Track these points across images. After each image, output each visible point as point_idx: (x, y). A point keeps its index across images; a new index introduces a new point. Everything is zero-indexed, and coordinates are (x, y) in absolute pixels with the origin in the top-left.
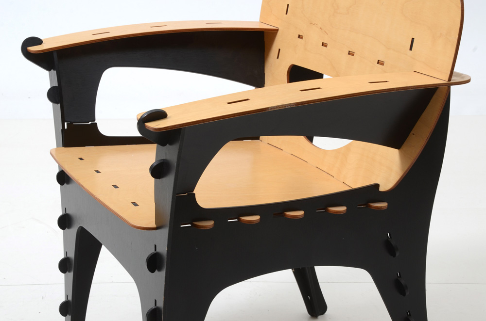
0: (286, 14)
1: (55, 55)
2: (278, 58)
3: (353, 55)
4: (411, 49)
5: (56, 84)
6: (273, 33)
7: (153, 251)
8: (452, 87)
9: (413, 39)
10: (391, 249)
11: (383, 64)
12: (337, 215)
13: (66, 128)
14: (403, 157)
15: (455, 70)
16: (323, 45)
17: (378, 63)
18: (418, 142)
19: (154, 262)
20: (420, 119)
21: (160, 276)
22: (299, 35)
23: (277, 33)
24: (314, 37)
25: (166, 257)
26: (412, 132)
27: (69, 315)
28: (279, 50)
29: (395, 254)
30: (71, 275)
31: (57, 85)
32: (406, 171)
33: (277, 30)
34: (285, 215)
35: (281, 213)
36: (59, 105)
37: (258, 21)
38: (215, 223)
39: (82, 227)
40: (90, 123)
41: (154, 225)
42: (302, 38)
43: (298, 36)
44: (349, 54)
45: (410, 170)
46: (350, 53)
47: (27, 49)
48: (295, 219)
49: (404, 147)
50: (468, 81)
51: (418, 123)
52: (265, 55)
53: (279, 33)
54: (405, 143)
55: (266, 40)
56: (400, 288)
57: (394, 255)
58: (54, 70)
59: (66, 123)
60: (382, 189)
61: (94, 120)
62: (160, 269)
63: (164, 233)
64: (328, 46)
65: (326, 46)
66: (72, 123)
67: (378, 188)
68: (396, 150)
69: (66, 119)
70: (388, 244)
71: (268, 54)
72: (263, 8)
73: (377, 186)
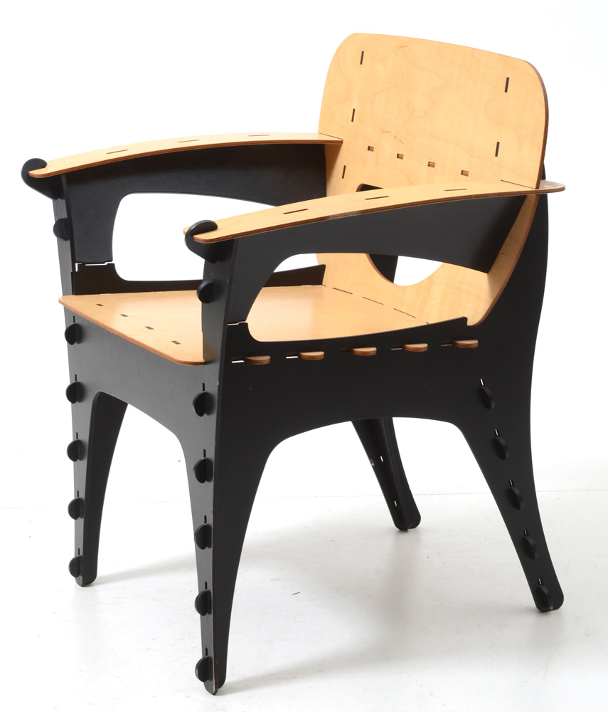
0: (352, 121)
1: (64, 180)
2: (343, 177)
3: (433, 166)
4: (496, 155)
5: (64, 215)
6: (336, 146)
7: (201, 391)
9: (498, 143)
10: (484, 399)
11: (467, 175)
12: (417, 353)
13: (77, 270)
14: (492, 281)
16: (398, 157)
17: (462, 174)
18: (508, 261)
19: (202, 404)
20: (509, 235)
21: (210, 421)
22: (369, 147)
23: (341, 145)
24: (387, 148)
25: (216, 397)
26: (501, 251)
27: (81, 517)
28: (345, 167)
29: (490, 405)
30: (83, 464)
31: (66, 217)
32: (496, 297)
33: (342, 142)
34: (354, 352)
35: (349, 351)
36: (69, 242)
37: (317, 132)
38: (271, 359)
39: (102, 393)
40: (106, 264)
41: (201, 359)
42: (372, 150)
43: (367, 148)
44: (429, 165)
45: (501, 296)
46: (431, 165)
47: (28, 174)
48: (365, 357)
49: (493, 270)
50: (563, 189)
51: (507, 239)
52: (327, 175)
53: (344, 146)
54: (494, 264)
55: (327, 156)
56: (499, 450)
57: (489, 407)
58: (61, 198)
59: (77, 264)
60: (470, 323)
61: (111, 260)
62: (209, 413)
63: (215, 369)
64: (404, 157)
65: (402, 158)
66: (84, 264)
67: (466, 323)
68: (486, 274)
69: (77, 259)
70: (481, 392)
71: (330, 174)
72: (323, 116)
73: (464, 320)
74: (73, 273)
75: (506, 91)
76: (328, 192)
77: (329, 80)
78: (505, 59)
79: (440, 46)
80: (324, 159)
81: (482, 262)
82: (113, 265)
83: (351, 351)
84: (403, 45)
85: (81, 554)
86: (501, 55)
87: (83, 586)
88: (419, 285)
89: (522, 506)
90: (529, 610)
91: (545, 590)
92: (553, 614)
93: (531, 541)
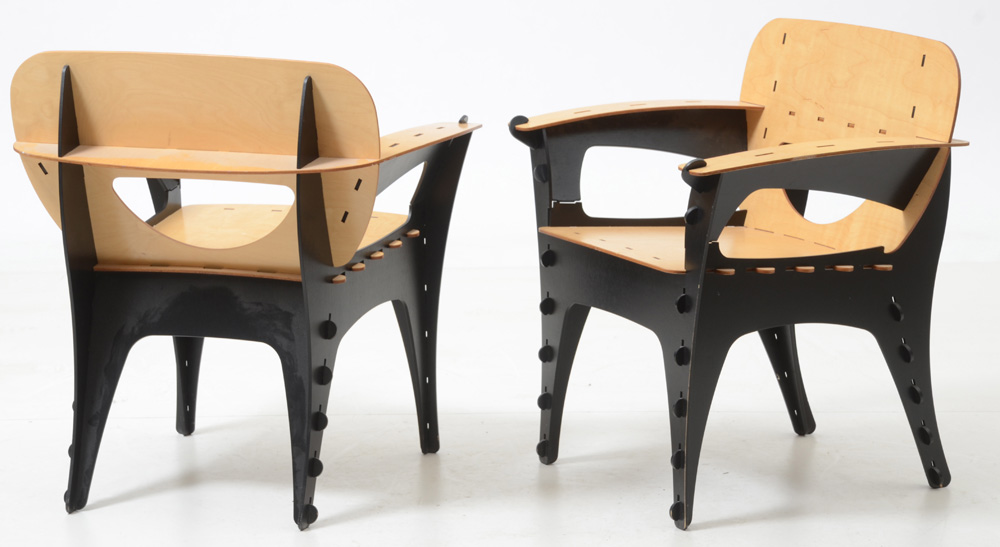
0: (774, 90)
1: (544, 133)
2: (764, 138)
3: (853, 127)
4: (913, 116)
6: (758, 111)
7: (682, 295)
8: (952, 148)
9: (914, 108)
10: (895, 313)
11: (885, 133)
13: (553, 207)
14: (907, 218)
15: (954, 137)
16: (818, 120)
17: (880, 132)
18: (921, 201)
19: (684, 305)
20: (924, 180)
22: (790, 112)
23: (762, 111)
24: (808, 113)
25: (697, 299)
27: (548, 408)
28: (766, 129)
29: (900, 318)
31: (546, 163)
32: (911, 230)
33: (763, 109)
34: (797, 269)
36: (547, 183)
37: (738, 100)
38: (735, 271)
40: (575, 203)
42: (794, 115)
43: (788, 113)
44: (848, 126)
46: (850, 125)
47: (515, 128)
49: (908, 208)
50: (967, 145)
51: (921, 183)
52: (748, 137)
53: (765, 112)
54: (909, 203)
55: (748, 120)
56: (905, 355)
57: (898, 318)
59: (553, 202)
60: (886, 251)
61: (579, 200)
62: (690, 310)
64: (824, 120)
65: (822, 121)
66: (558, 202)
67: (883, 251)
68: (900, 212)
69: (554, 197)
70: (893, 308)
71: (751, 135)
72: (744, 86)
73: (882, 248)
74: (550, 209)
75: (923, 65)
76: (749, 147)
77: (751, 57)
78: (922, 41)
79: (861, 30)
80: (746, 123)
81: (900, 201)
82: (580, 204)
83: (794, 268)
84: (825, 29)
85: (547, 438)
86: (918, 38)
87: (547, 464)
88: (839, 223)
89: (922, 401)
90: (922, 487)
91: (937, 471)
92: (942, 490)
93: (928, 430)
